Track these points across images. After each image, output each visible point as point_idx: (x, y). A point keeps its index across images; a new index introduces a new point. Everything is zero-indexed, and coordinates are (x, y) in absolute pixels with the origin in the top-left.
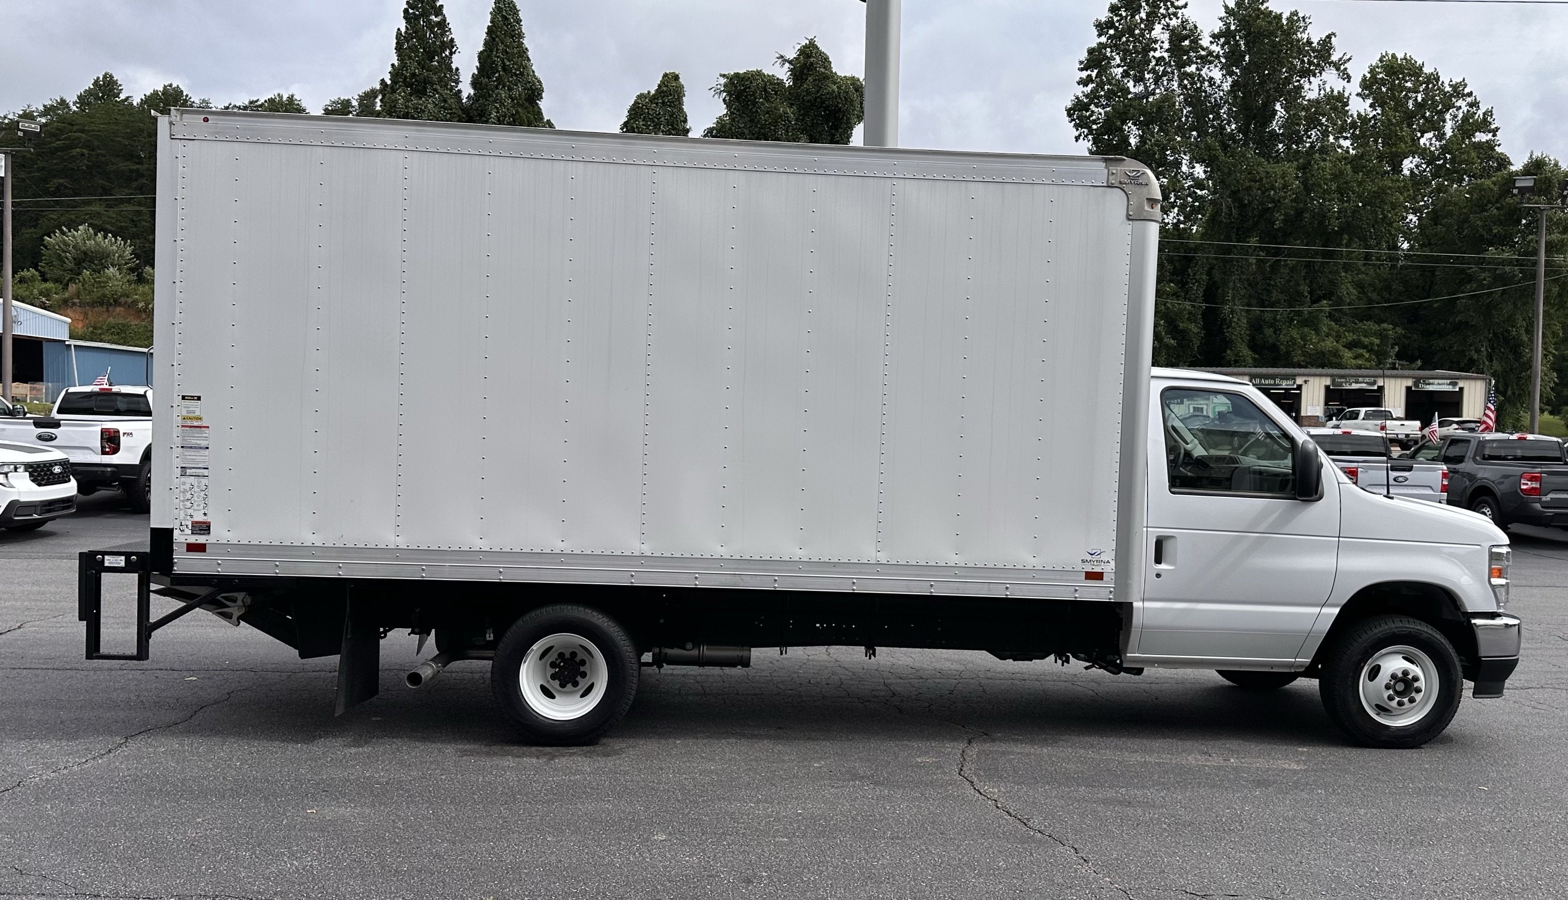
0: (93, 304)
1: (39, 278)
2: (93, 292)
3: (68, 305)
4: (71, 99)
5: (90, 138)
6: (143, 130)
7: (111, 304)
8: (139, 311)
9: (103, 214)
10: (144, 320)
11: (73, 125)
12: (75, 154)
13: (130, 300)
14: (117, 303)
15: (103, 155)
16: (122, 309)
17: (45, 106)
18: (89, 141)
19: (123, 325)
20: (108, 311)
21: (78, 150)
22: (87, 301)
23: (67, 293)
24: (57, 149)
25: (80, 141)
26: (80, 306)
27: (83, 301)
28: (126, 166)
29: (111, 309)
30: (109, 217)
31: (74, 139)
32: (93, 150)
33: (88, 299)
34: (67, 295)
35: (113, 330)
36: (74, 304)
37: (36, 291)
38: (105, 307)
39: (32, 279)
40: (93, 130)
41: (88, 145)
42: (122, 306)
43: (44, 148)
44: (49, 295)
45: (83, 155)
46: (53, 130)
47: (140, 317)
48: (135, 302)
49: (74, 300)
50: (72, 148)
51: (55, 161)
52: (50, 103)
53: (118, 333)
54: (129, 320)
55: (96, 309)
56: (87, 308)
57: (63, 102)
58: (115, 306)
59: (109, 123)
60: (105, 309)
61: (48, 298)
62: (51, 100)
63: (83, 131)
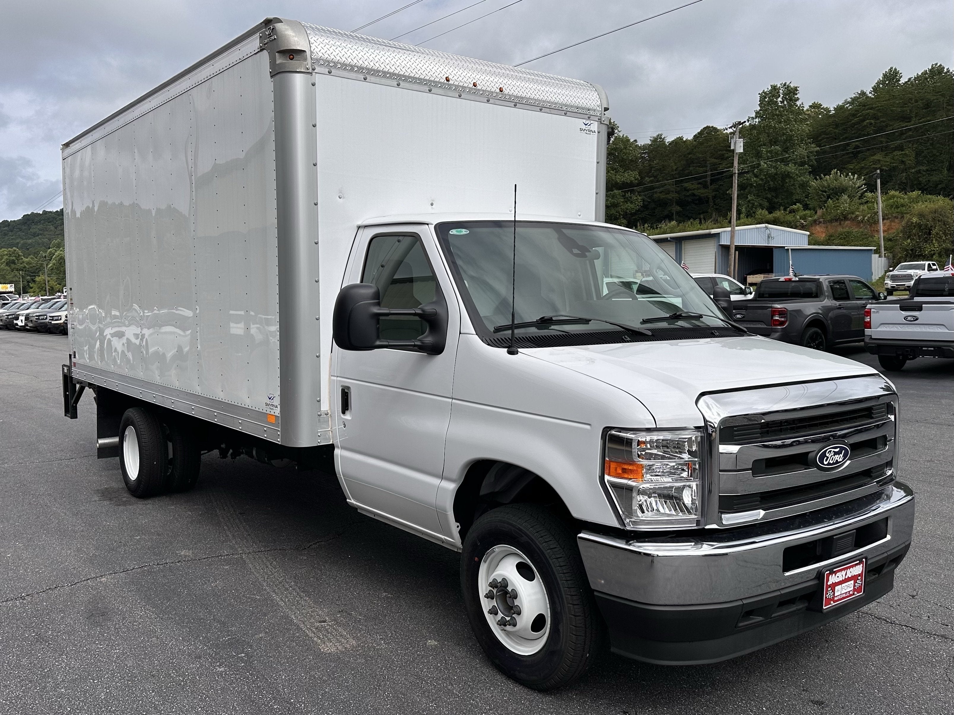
0: (831, 221)
1: (802, 209)
2: (832, 213)
3: (816, 224)
4: (868, 90)
5: (876, 112)
6: (911, 99)
7: (842, 220)
8: (859, 222)
9: (882, 160)
10: (861, 228)
11: (865, 106)
12: (866, 124)
13: (854, 216)
14: (846, 218)
15: (884, 122)
16: (849, 222)
17: (851, 98)
18: (875, 114)
19: (848, 232)
20: (840, 224)
21: (868, 121)
22: (828, 219)
23: (816, 216)
24: (855, 124)
25: (869, 115)
26: (824, 223)
27: (826, 219)
28: (899, 125)
29: (842, 222)
30: (885, 162)
31: (866, 115)
32: (878, 119)
33: (829, 218)
34: (816, 217)
35: (841, 236)
36: (820, 222)
37: (798, 217)
38: (839, 222)
39: (798, 210)
40: (878, 107)
41: (875, 118)
42: (849, 220)
43: (847, 125)
44: (806, 219)
45: (871, 124)
46: (853, 112)
47: (860, 226)
48: (857, 216)
49: (820, 220)
50: (864, 121)
51: (853, 132)
52: (854, 95)
53: (844, 238)
54: (853, 228)
55: (833, 224)
56: (828, 224)
57: (863, 93)
58: (844, 220)
59: (889, 100)
60: (838, 224)
61: (806, 220)
62: (854, 94)
63: (871, 109)
